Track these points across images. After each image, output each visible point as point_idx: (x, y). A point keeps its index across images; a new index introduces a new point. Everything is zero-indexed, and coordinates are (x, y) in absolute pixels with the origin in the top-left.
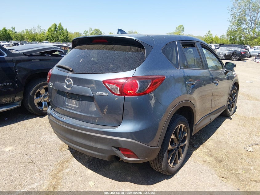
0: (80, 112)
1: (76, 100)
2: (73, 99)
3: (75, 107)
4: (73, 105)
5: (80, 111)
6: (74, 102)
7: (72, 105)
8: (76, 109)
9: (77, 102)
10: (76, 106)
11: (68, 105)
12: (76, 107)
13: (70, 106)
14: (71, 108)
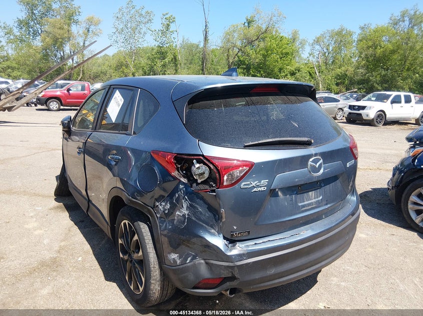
0: (325, 205)
1: (315, 190)
2: (309, 192)
3: (316, 202)
4: (312, 201)
5: (325, 203)
6: (312, 196)
7: (310, 202)
8: (319, 204)
9: (317, 193)
10: (317, 199)
11: (303, 206)
12: (318, 201)
13: (309, 205)
14: (310, 207)
